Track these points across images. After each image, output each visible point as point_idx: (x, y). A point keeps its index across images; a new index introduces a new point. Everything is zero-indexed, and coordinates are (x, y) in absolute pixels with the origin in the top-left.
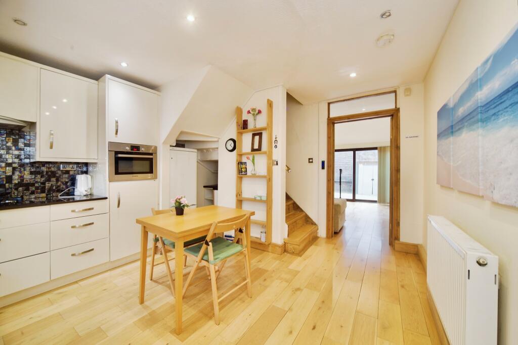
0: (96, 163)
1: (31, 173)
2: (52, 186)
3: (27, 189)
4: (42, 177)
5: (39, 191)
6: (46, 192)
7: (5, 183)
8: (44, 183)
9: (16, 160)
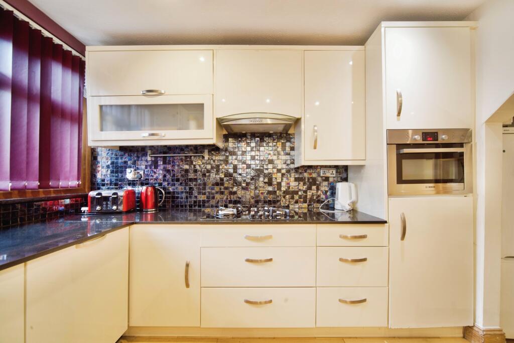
0: (362, 167)
1: (296, 180)
2: (313, 195)
3: (293, 198)
4: (304, 184)
5: (302, 200)
6: (308, 202)
7: (276, 190)
8: (305, 192)
9: (284, 166)
